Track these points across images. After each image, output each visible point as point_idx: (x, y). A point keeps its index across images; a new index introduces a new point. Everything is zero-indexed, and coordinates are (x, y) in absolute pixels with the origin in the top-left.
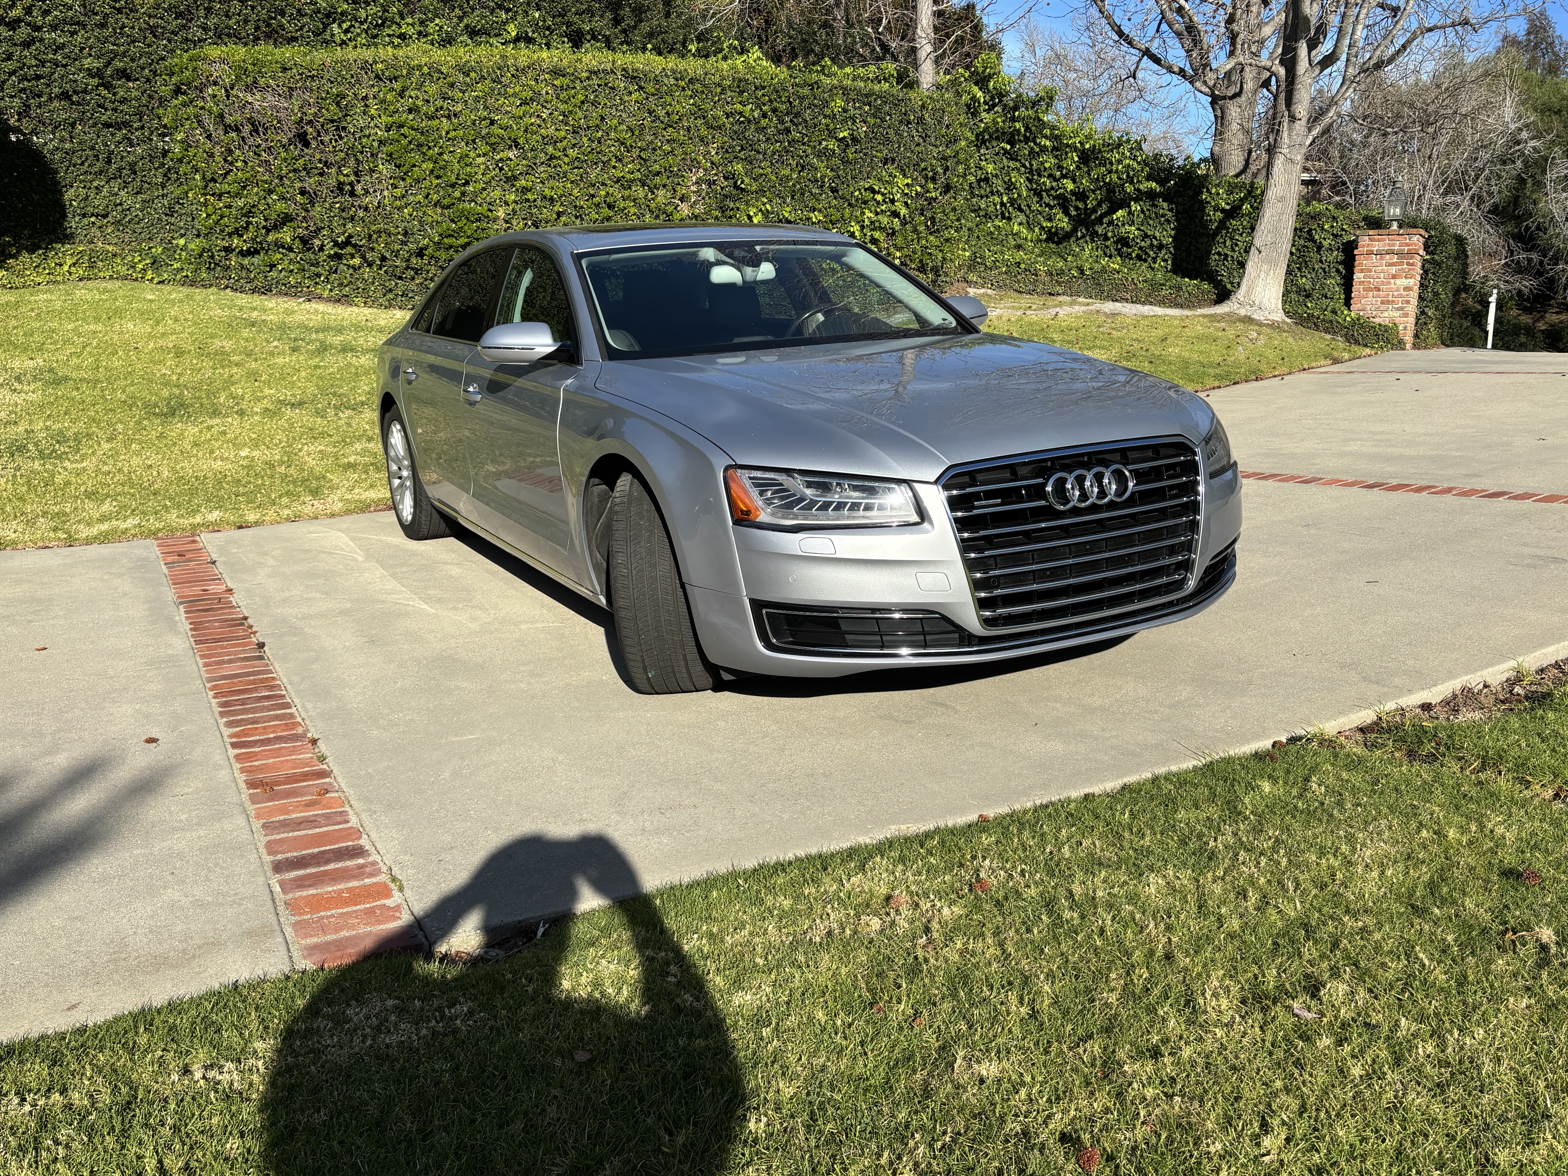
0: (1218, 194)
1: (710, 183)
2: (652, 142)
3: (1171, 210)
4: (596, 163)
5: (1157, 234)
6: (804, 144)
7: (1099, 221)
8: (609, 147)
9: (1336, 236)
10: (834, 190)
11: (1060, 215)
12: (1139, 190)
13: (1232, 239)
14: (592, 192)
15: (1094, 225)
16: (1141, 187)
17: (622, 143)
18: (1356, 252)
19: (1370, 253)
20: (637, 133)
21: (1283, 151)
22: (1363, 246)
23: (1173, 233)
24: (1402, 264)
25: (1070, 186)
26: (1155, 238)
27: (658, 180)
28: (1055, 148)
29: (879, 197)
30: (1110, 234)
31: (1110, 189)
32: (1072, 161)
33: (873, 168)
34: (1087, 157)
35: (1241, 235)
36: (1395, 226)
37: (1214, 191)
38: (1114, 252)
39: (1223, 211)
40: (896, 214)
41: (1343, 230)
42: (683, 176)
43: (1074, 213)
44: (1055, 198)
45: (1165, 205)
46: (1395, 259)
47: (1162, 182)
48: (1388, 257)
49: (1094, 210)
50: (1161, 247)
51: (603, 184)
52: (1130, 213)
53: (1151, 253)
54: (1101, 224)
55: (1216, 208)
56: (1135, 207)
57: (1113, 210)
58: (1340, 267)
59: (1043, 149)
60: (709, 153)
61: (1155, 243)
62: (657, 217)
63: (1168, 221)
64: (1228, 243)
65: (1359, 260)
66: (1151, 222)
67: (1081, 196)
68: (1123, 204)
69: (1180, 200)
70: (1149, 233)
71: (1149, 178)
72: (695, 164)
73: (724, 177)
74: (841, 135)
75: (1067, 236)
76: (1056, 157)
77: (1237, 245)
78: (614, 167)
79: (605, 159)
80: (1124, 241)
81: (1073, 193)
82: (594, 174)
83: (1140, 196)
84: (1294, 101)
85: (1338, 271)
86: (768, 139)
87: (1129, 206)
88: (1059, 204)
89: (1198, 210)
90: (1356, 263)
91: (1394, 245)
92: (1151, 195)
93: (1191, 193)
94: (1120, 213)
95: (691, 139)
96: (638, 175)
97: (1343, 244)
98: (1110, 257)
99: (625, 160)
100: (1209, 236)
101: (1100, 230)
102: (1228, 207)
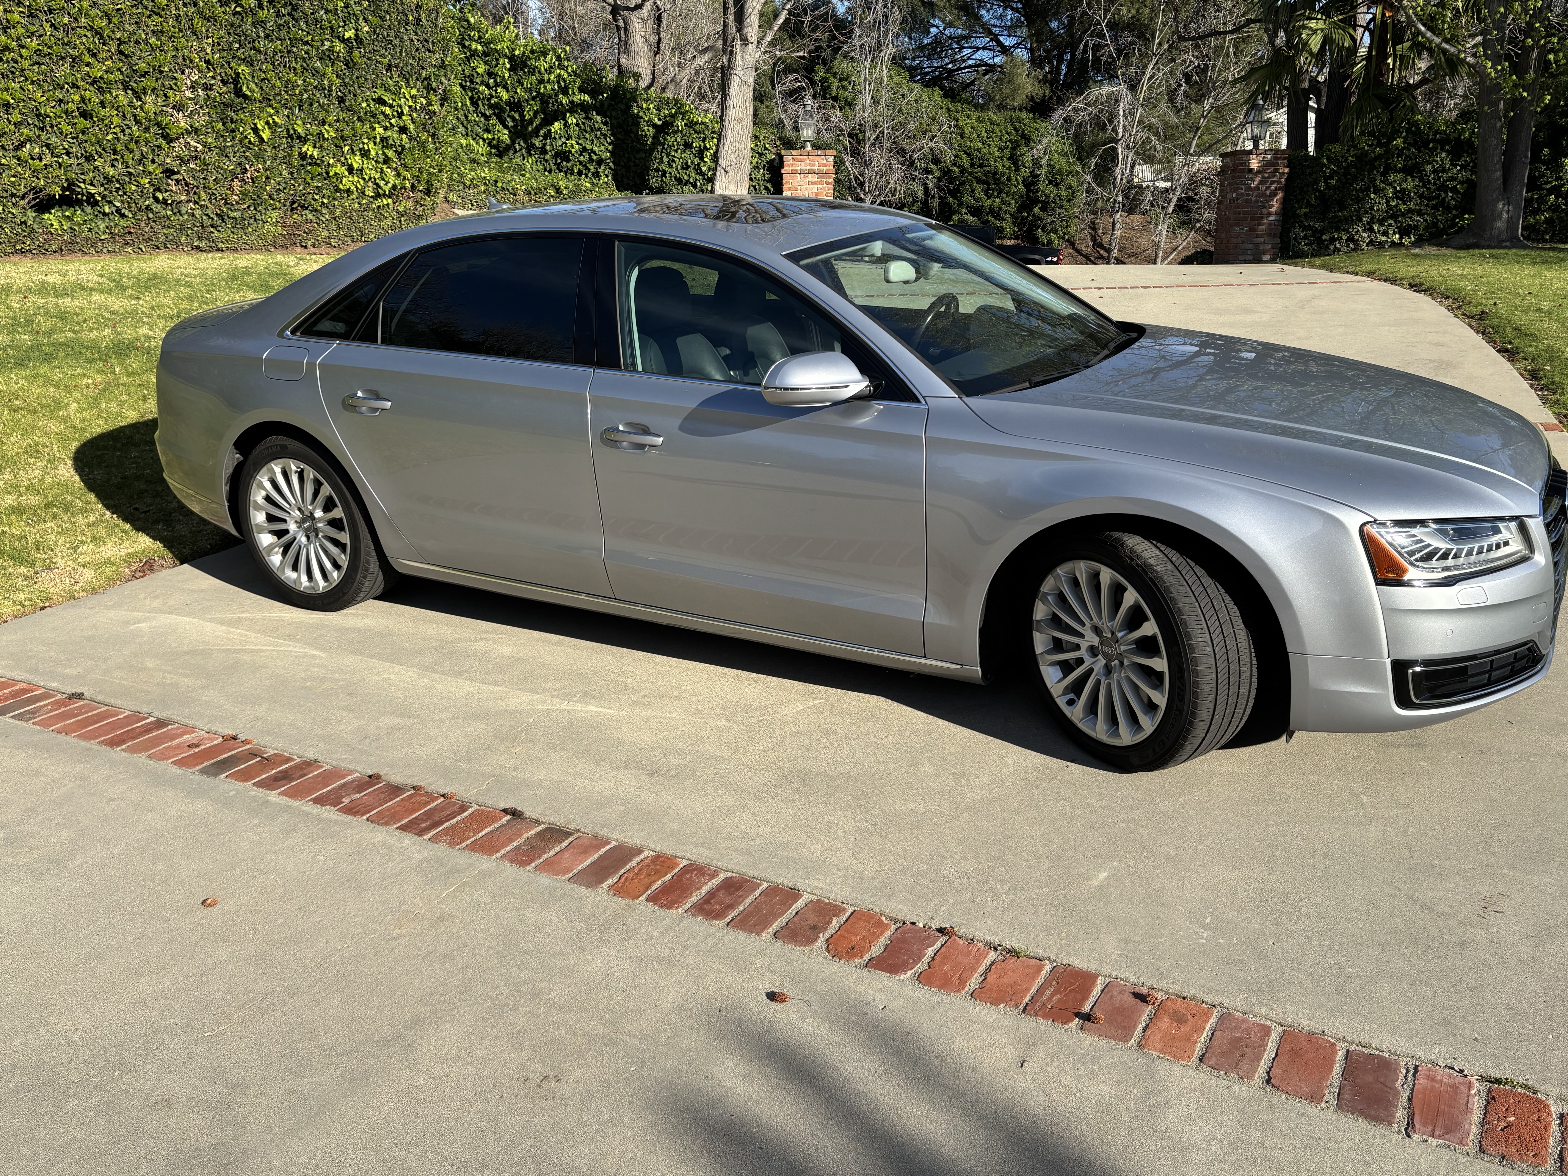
0: (648, 109)
1: (207, 88)
2: (133, 33)
3: (605, 124)
4: (63, 58)
5: (596, 149)
6: (307, 43)
7: (536, 132)
8: (80, 37)
9: (760, 154)
10: (341, 100)
11: (499, 127)
12: (572, 102)
13: (668, 155)
14: (60, 96)
15: (531, 137)
16: (575, 99)
17: (97, 33)
18: (783, 171)
19: (795, 172)
20: (115, 20)
21: (737, 72)
22: (789, 166)
23: (610, 147)
24: (821, 183)
25: (505, 96)
26: (595, 153)
27: (145, 82)
28: (485, 54)
29: (388, 110)
30: (548, 148)
31: (544, 99)
32: (504, 68)
33: (377, 76)
34: (518, 64)
35: (676, 151)
36: (809, 147)
37: (645, 106)
38: (554, 167)
39: (655, 126)
40: (403, 130)
41: (766, 149)
42: (175, 78)
43: (511, 124)
44: (491, 106)
45: (599, 118)
46: (816, 178)
47: (593, 94)
48: (810, 176)
49: (531, 122)
50: (600, 162)
51: (74, 86)
52: (566, 125)
53: (592, 168)
54: (537, 136)
55: (650, 123)
56: (572, 120)
57: (548, 121)
58: (769, 185)
59: (474, 53)
60: (203, 49)
61: (595, 157)
62: (147, 130)
63: (605, 136)
64: (665, 160)
65: (786, 179)
66: (587, 136)
67: (516, 105)
68: (558, 115)
69: (614, 114)
70: (588, 147)
71: (581, 90)
72: (187, 63)
73: (222, 81)
74: (347, 35)
75: (508, 148)
76: (485, 63)
77: (674, 161)
78: (88, 64)
79: (75, 53)
80: (563, 155)
81: (509, 103)
82: (62, 71)
83: (573, 108)
84: (745, 24)
85: (766, 188)
86: (267, 36)
87: (564, 118)
88: (494, 114)
89: (633, 124)
90: (784, 181)
91: (813, 165)
92: (584, 107)
93: (623, 107)
94: (557, 125)
95: (180, 31)
96: (118, 76)
97: (767, 162)
98: (550, 172)
99: (103, 55)
100: (645, 151)
101: (537, 143)
102: (660, 123)
